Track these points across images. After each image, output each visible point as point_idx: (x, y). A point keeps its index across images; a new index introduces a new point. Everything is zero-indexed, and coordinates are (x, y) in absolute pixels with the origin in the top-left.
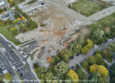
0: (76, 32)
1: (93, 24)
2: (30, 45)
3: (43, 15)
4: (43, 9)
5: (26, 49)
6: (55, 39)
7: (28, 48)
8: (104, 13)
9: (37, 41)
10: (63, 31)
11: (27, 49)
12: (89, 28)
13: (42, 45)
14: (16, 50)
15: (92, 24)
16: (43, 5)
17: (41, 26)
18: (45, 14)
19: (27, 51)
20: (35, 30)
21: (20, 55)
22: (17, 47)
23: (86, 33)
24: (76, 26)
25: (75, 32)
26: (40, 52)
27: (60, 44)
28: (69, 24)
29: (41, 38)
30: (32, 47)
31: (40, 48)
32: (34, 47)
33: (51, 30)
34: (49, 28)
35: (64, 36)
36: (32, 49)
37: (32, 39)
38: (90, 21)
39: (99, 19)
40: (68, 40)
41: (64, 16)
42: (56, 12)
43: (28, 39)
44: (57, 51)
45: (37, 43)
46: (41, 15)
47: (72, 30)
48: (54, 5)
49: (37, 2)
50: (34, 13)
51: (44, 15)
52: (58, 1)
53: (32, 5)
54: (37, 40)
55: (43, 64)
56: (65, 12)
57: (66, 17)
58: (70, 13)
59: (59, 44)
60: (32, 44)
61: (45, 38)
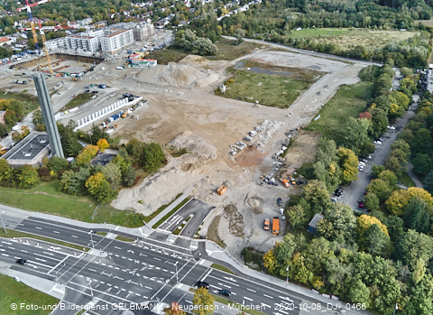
0: (288, 147)
1: (313, 120)
2: (184, 214)
3: (154, 126)
4: (138, 111)
5: (180, 228)
6: (245, 176)
7: (184, 222)
8: (319, 93)
9: (196, 198)
10: (252, 153)
11: (183, 225)
12: (312, 130)
13: (219, 202)
14: (148, 241)
15: (310, 121)
16: (130, 100)
17: (176, 154)
18: (159, 124)
19: (187, 231)
20: (165, 172)
21: (173, 248)
22: (144, 232)
23: (314, 144)
24: (274, 134)
25: (285, 148)
26: (231, 221)
27: (270, 186)
28: (253, 132)
29: (199, 185)
30: (192, 216)
31: (220, 212)
32: (199, 215)
33: (214, 158)
34: (207, 156)
35: (264, 164)
36: (196, 220)
37: (177, 197)
38: (302, 117)
39: (316, 108)
40: (283, 169)
41: (223, 118)
42: (192, 113)
43: (161, 202)
44: (275, 202)
45: (200, 202)
46: (149, 130)
47: (273, 145)
48: (167, 95)
49: (101, 96)
50: (119, 127)
51: (160, 127)
52: (171, 83)
53: (90, 107)
54: (191, 194)
55: (267, 243)
56: (216, 108)
57: (230, 119)
58: (232, 107)
59: (265, 185)
60: (187, 207)
61: (213, 183)
